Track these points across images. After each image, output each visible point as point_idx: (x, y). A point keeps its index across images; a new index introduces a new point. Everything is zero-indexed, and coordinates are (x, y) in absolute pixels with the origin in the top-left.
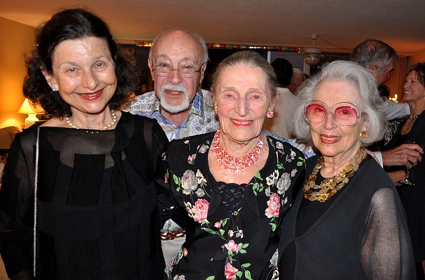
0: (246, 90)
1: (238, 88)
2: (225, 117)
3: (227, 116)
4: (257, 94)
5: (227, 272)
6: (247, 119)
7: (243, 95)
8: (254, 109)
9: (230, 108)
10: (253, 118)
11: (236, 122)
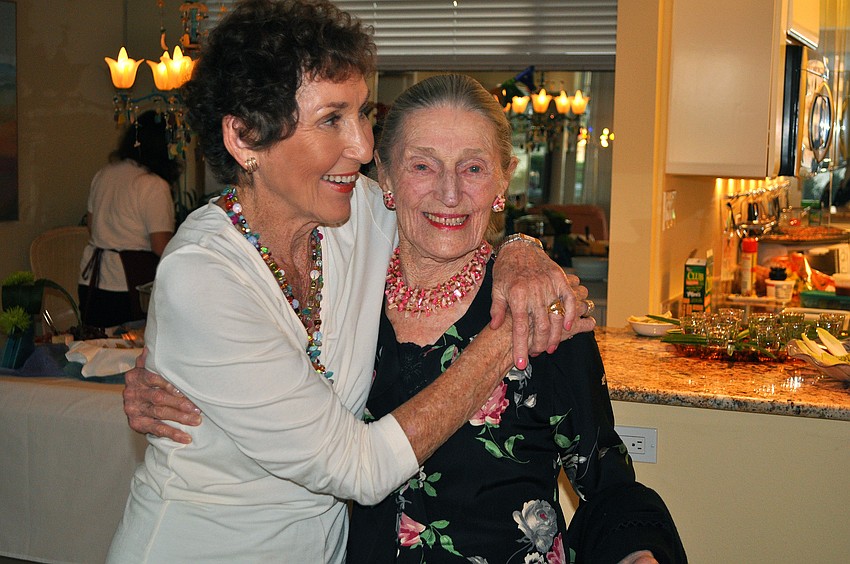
0: (456, 154)
1: (441, 151)
2: (413, 210)
3: (417, 208)
4: (476, 163)
5: (404, 531)
6: (459, 212)
7: (449, 164)
8: (471, 192)
9: (423, 192)
10: (469, 210)
11: (437, 219)
